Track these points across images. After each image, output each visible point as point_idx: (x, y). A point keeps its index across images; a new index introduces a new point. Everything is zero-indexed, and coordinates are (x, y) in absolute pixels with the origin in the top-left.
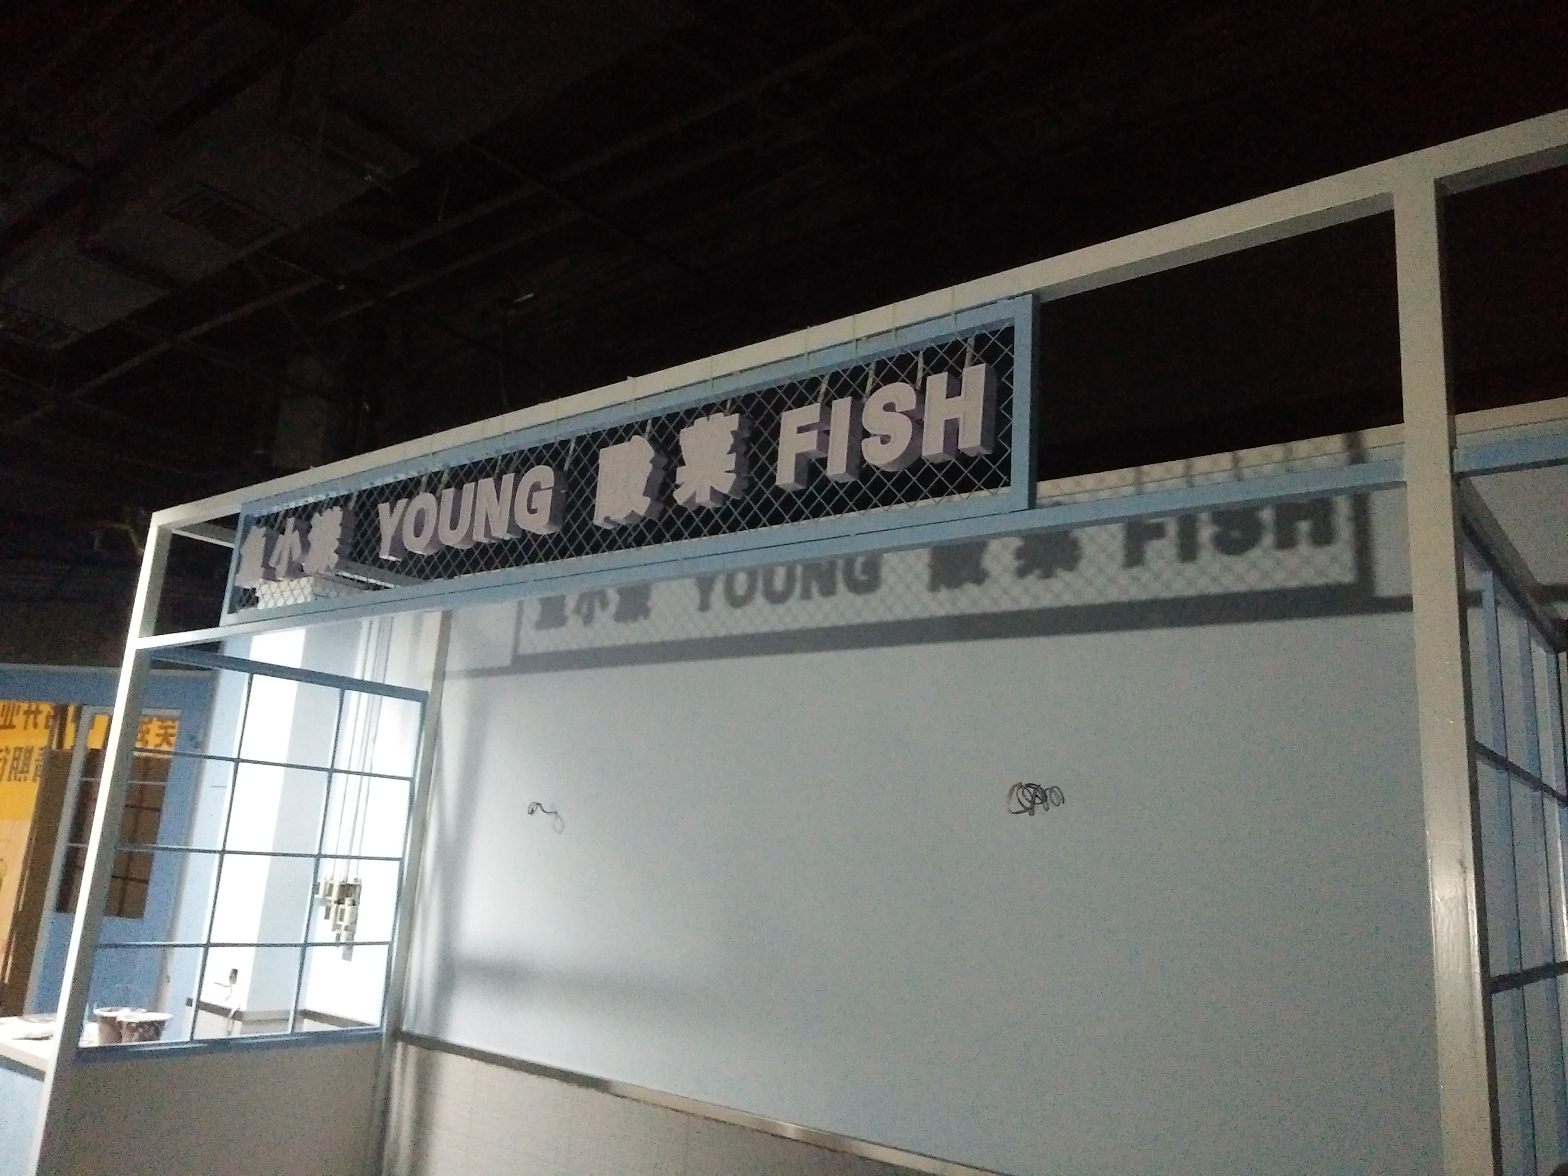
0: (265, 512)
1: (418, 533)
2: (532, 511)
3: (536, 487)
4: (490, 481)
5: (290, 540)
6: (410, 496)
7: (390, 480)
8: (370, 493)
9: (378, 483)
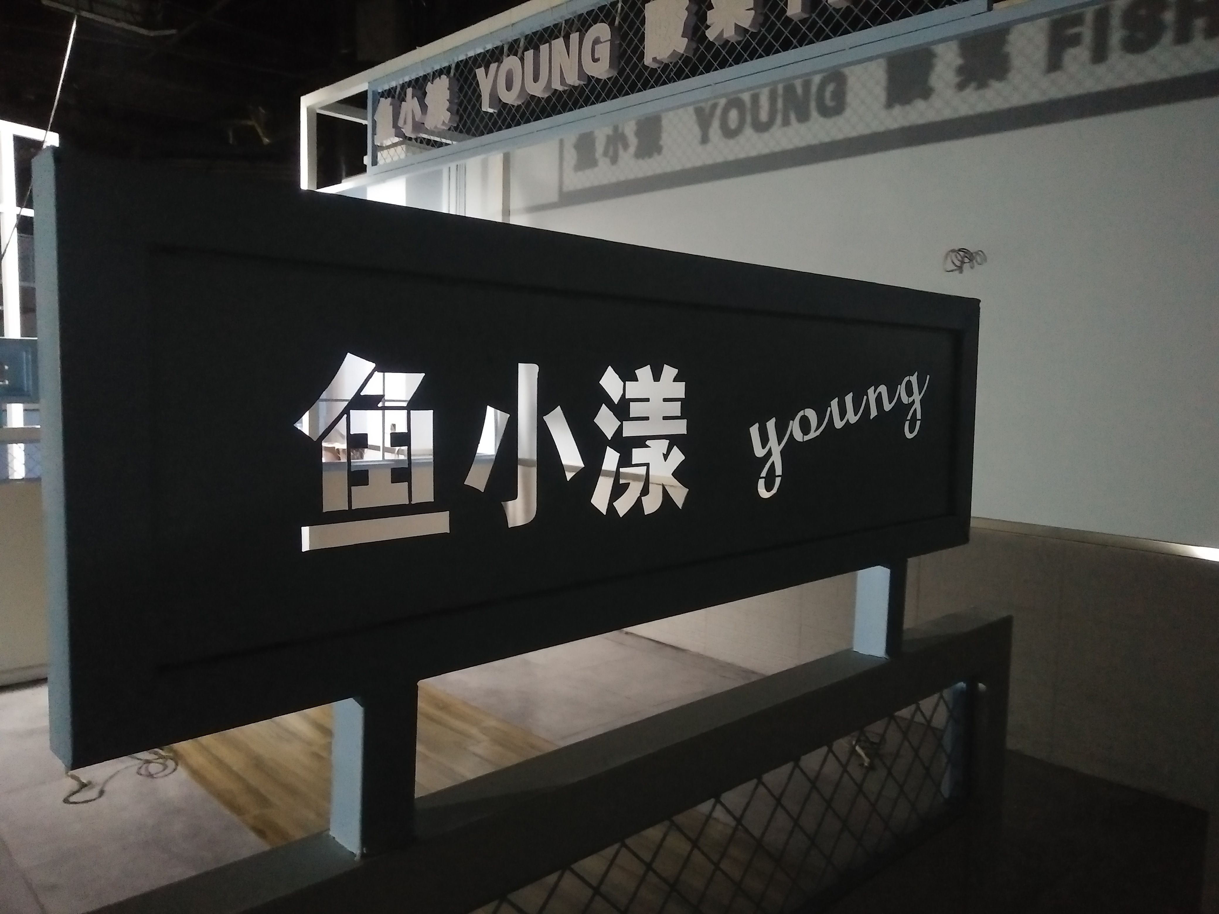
0: (387, 87)
1: (509, 88)
2: (595, 60)
3: (596, 41)
4: (561, 40)
5: (411, 104)
6: (499, 60)
7: (480, 50)
8: (466, 62)
9: (471, 54)
